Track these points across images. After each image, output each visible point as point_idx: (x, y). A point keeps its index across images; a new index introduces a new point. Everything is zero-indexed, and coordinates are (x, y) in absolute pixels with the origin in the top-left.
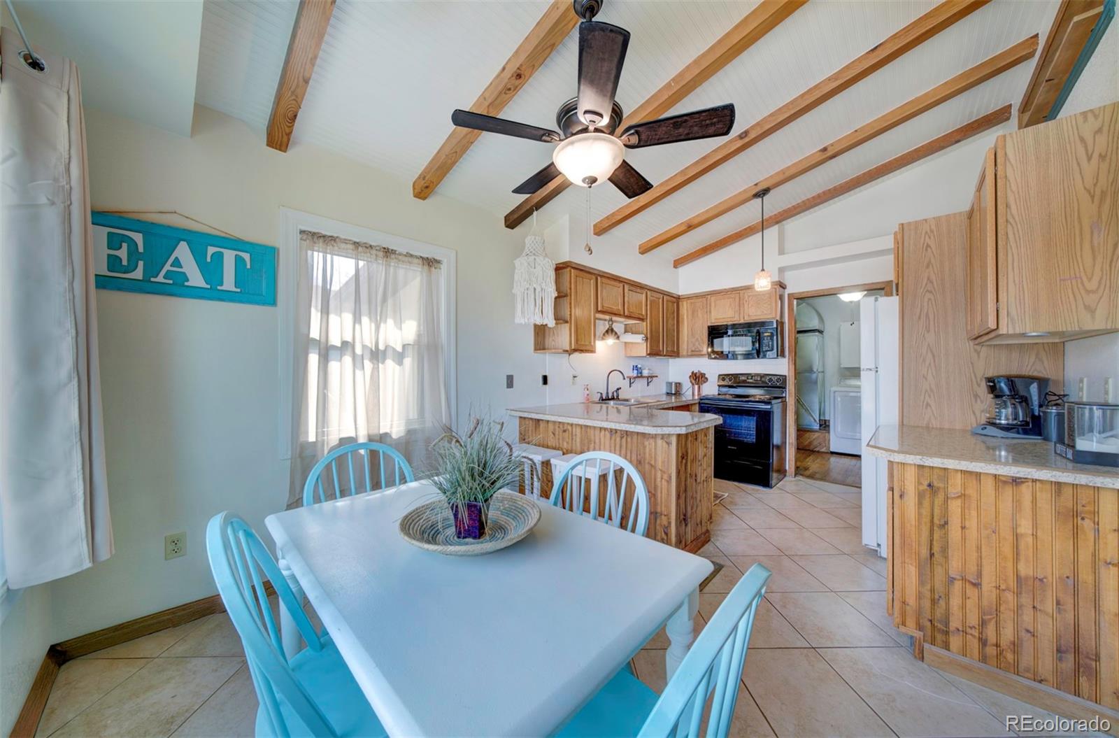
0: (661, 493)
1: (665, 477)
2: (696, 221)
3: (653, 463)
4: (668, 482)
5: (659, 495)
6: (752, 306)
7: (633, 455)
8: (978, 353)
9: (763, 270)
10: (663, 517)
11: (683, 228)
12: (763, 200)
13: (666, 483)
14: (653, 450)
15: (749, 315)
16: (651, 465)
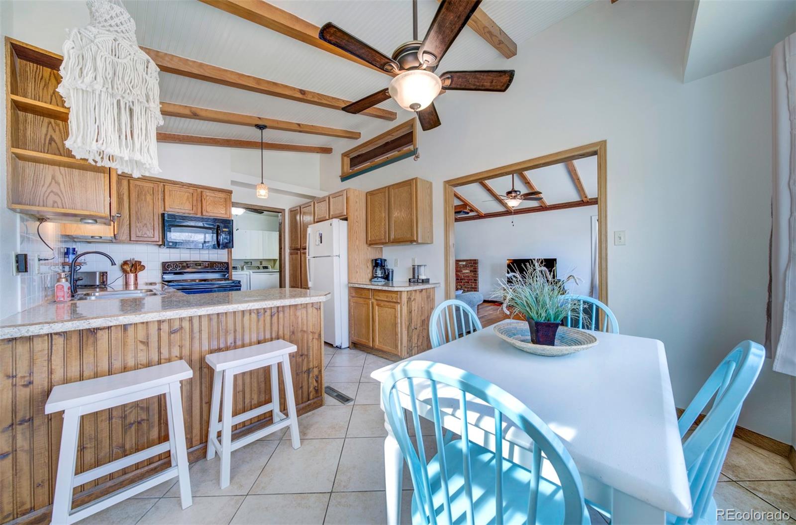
0: (313, 351)
1: (316, 336)
2: (203, 114)
3: (305, 329)
4: (317, 339)
5: (311, 354)
6: (209, 204)
7: (285, 329)
8: (368, 249)
9: (262, 183)
10: (315, 369)
11: (187, 112)
12: (262, 132)
13: (316, 342)
14: (305, 318)
15: (207, 212)
16: (304, 331)
